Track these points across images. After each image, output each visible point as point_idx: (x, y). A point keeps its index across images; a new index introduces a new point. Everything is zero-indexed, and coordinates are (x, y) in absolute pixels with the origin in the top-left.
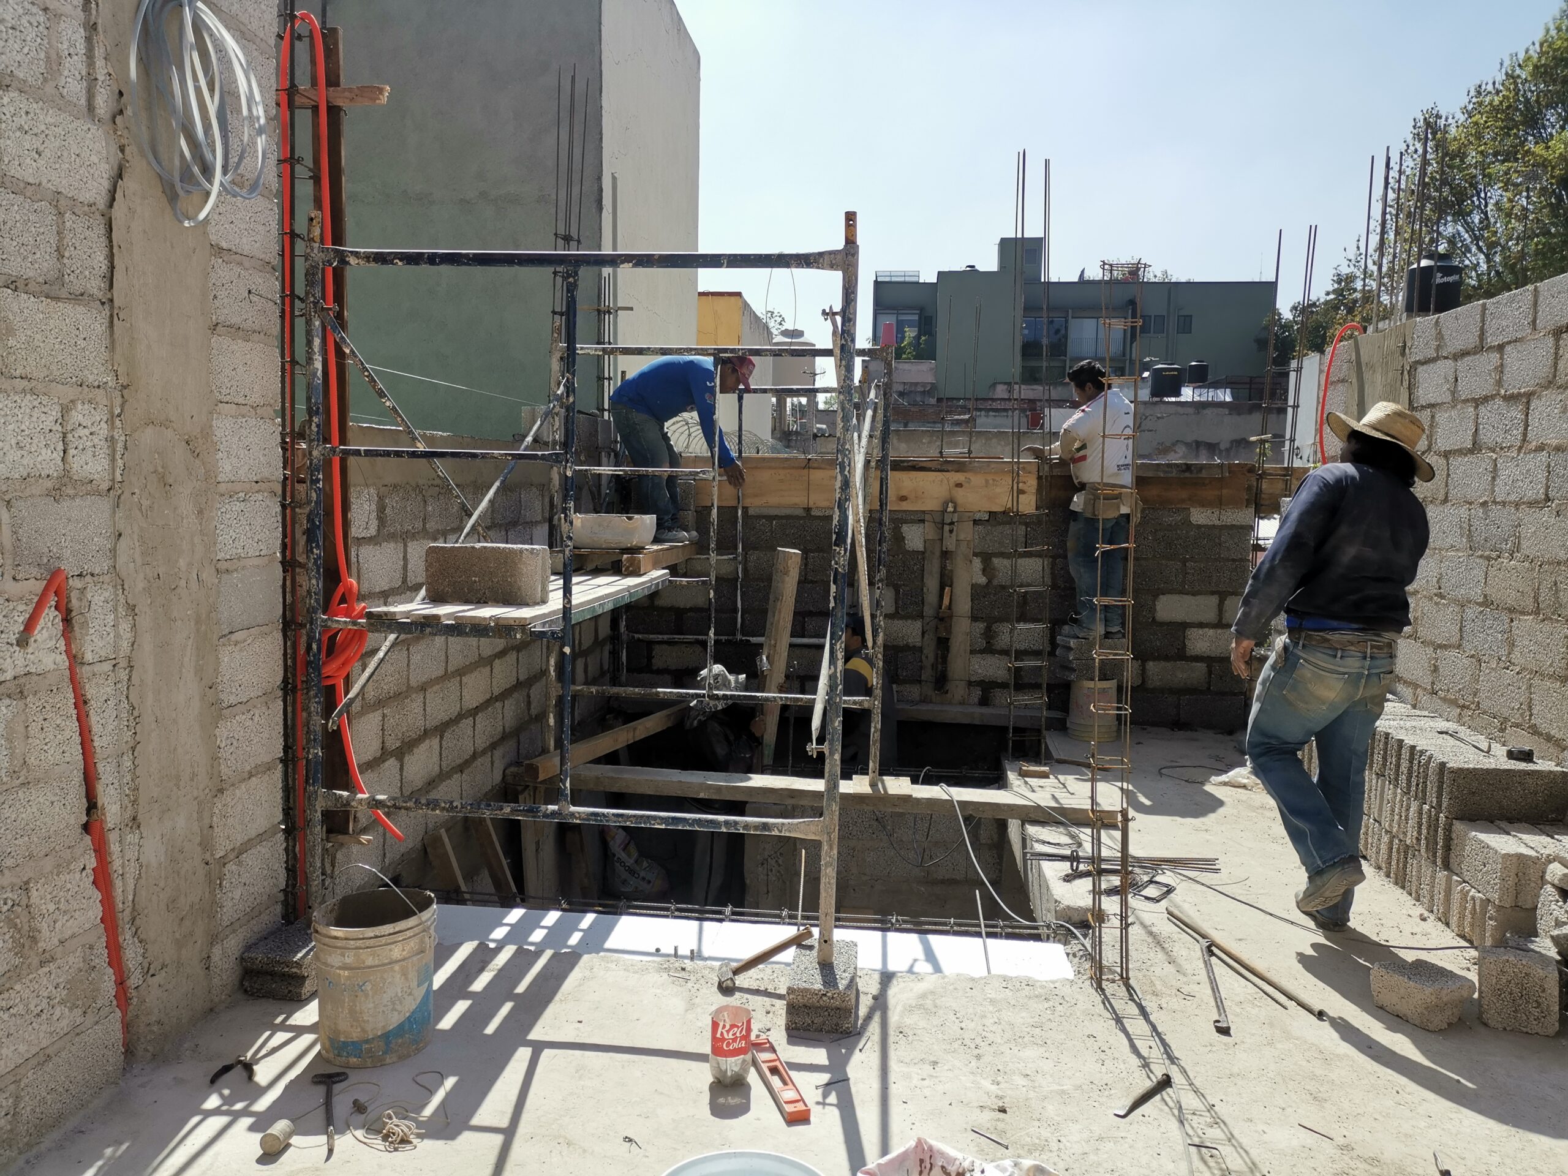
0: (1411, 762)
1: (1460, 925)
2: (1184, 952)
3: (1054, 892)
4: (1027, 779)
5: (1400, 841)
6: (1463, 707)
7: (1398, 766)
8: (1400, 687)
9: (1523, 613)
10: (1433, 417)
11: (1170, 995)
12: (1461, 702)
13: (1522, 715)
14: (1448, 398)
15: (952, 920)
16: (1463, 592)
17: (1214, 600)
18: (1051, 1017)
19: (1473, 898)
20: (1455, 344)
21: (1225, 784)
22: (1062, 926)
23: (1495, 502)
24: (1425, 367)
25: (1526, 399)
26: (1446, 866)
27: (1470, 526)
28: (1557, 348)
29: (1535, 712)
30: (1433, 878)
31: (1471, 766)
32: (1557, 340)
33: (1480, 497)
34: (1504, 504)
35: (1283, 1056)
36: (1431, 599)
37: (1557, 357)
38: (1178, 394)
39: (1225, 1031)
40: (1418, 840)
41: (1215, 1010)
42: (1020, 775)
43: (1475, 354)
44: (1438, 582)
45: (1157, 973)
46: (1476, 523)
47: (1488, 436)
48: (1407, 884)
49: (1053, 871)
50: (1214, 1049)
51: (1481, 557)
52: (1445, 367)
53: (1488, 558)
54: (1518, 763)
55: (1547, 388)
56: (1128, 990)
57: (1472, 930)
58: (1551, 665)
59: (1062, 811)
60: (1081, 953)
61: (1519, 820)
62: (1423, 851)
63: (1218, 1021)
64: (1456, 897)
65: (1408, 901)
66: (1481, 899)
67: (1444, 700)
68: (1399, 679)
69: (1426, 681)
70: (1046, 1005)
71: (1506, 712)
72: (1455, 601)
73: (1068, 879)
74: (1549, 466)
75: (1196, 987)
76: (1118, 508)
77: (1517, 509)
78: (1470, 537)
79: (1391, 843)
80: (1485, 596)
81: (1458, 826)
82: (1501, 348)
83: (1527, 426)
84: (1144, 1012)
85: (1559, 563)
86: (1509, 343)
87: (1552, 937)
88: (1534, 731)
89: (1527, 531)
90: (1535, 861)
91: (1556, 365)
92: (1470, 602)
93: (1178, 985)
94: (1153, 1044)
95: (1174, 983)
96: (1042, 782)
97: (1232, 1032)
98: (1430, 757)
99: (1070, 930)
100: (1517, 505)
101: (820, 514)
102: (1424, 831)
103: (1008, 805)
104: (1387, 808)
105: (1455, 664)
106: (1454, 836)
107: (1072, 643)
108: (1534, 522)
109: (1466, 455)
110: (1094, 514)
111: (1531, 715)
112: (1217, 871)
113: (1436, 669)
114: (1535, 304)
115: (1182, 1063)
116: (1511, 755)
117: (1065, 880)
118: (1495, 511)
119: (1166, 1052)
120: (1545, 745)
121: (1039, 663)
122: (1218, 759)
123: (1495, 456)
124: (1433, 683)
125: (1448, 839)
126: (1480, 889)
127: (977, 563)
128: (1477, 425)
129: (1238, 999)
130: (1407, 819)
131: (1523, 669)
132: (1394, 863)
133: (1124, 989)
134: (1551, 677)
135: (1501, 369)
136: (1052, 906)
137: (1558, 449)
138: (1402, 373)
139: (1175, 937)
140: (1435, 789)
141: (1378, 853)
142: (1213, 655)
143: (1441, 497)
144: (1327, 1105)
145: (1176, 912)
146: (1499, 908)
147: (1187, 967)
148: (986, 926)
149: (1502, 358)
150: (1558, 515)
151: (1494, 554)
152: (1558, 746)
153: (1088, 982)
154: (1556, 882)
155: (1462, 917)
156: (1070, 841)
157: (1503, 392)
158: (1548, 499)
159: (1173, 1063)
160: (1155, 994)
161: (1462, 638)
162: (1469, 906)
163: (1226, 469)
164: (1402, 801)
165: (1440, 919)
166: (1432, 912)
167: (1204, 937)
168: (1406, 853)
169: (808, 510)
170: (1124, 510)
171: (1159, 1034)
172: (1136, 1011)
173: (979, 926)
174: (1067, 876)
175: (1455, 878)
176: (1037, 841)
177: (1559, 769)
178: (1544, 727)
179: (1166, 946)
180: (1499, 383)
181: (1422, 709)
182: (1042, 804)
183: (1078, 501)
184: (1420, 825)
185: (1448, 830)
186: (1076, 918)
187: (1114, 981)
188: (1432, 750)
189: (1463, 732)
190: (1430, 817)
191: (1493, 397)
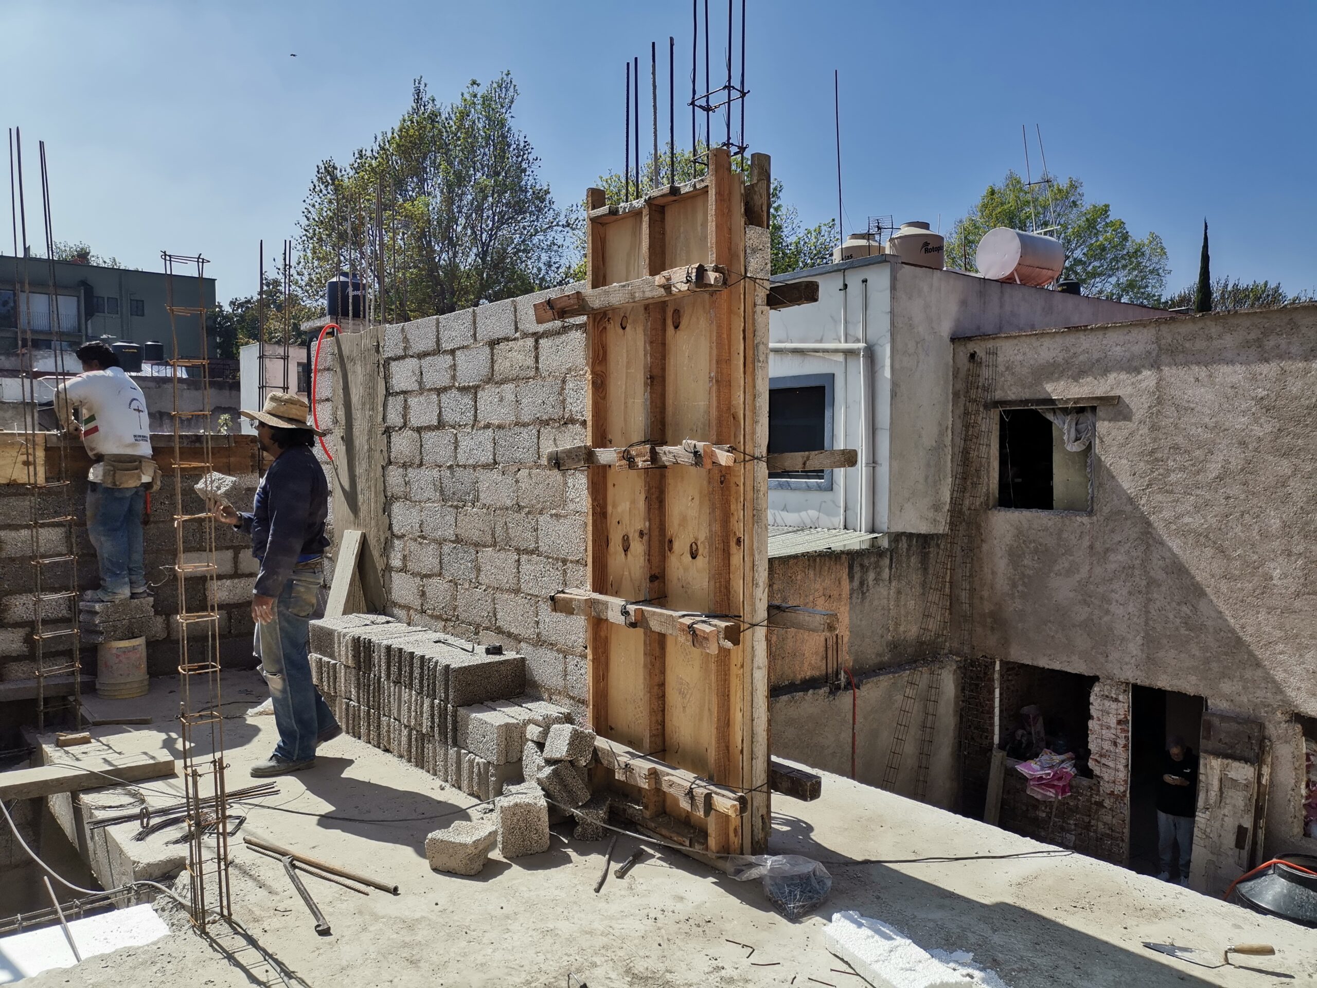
0: (422, 668)
1: (470, 786)
2: (270, 873)
3: (130, 854)
4: (66, 748)
5: (417, 731)
6: (446, 620)
7: (411, 673)
8: (396, 611)
9: (485, 546)
10: (406, 401)
11: (269, 917)
12: (445, 616)
13: (489, 621)
14: (416, 387)
15: (19, 916)
16: (440, 533)
17: (229, 554)
18: (163, 978)
19: (478, 764)
20: (419, 346)
21: (261, 714)
22: (143, 885)
23: (458, 466)
24: (396, 362)
25: (473, 390)
26: (455, 744)
27: (441, 483)
28: (492, 355)
29: (498, 617)
30: (446, 754)
31: (466, 664)
32: (492, 349)
33: (447, 462)
34: (465, 467)
35: (377, 937)
36: (416, 540)
37: (493, 362)
38: (139, 369)
39: (325, 932)
40: (432, 728)
41: (312, 916)
42: (57, 746)
43: (434, 355)
44: (420, 527)
45: (252, 901)
46: (445, 481)
47: (448, 417)
48: (426, 764)
49: (123, 834)
50: (321, 951)
51: (451, 506)
52: (412, 363)
53: (457, 507)
54: (493, 656)
55: (488, 383)
56: (231, 926)
57: (479, 788)
58: (507, 582)
59: (118, 772)
60: (170, 905)
61: (499, 699)
62: (437, 736)
63: (318, 926)
64: (465, 765)
65: (429, 777)
66: (484, 763)
67: (432, 616)
68: (395, 604)
69: (417, 603)
70: (155, 969)
71: (478, 620)
72: (435, 541)
73: (140, 837)
74: (494, 439)
75: (290, 901)
76: (140, 478)
77: (475, 471)
78: (442, 492)
79: (410, 735)
80: (457, 536)
81: (462, 711)
82: (452, 352)
83: (476, 410)
84: (252, 942)
85: (507, 509)
86: (459, 349)
87: (538, 779)
88: (499, 631)
89: (483, 486)
90: (516, 726)
91: (492, 367)
92: (445, 541)
93: (273, 905)
94: (268, 967)
95: (269, 904)
96: (84, 748)
97: (331, 931)
98: (437, 663)
99: (153, 886)
100: (474, 467)
102: (437, 720)
103: (58, 780)
104: (405, 708)
105: (438, 588)
106: (459, 719)
107: (98, 607)
108: (487, 479)
109: (433, 430)
110: (114, 484)
111: (496, 620)
112: (277, 792)
113: (423, 594)
114: (474, 322)
115: (299, 975)
116: (488, 651)
117: (138, 840)
118: (459, 472)
119: (283, 970)
120: (507, 641)
121: (68, 632)
122: (248, 693)
123: (455, 432)
124: (422, 605)
125: (455, 722)
126: (482, 755)
128: (440, 408)
129: (328, 900)
130: (422, 713)
131: (488, 587)
132: (414, 750)
133: (227, 926)
134: (507, 591)
135: (454, 367)
136: (130, 869)
137: (500, 427)
138: (378, 366)
139: (258, 862)
140: (443, 686)
141: (400, 744)
142: (232, 602)
143: (417, 462)
144: (422, 964)
145: (254, 840)
146: (497, 767)
147: (276, 886)
148: (63, 910)
149: (454, 359)
150: (503, 474)
151: (461, 504)
152: (517, 639)
153: (191, 931)
154: (535, 739)
155: (471, 779)
156: (132, 800)
157: (457, 384)
158: (495, 463)
159: (290, 978)
160: (256, 920)
161: (441, 568)
162: (476, 770)
163: (232, 440)
164: (416, 700)
165: (453, 786)
166: (447, 781)
167: (284, 854)
168: (423, 740)
170: (146, 479)
171: (271, 956)
172: (244, 942)
173: (56, 912)
174: (140, 834)
175: (463, 751)
176: (96, 808)
177: (518, 656)
178: (506, 627)
179: (253, 873)
180: (454, 377)
181: (416, 625)
182: (96, 770)
183: (94, 474)
184: (432, 716)
185: (455, 715)
186: (157, 873)
187: (214, 922)
188: (437, 657)
189: (451, 639)
190: (440, 708)
191: (450, 388)
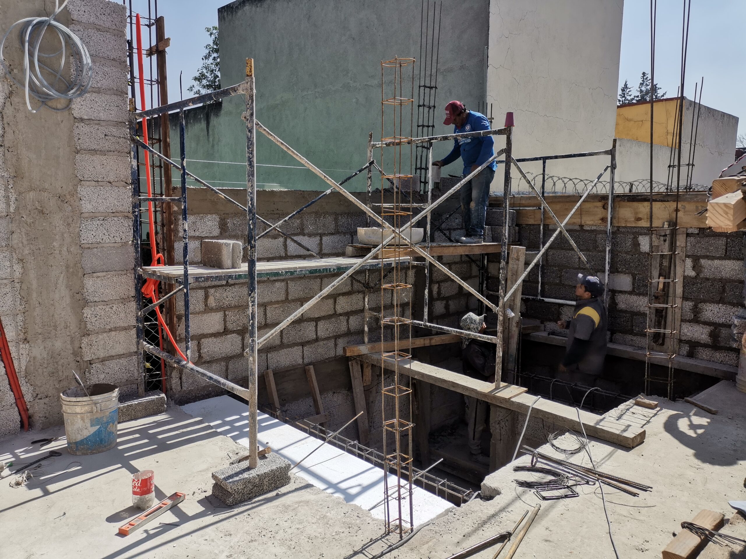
42: (634, 403)
59: (594, 429)
73: (518, 469)
101: (588, 229)
117: (515, 469)
127: (689, 262)
169: (581, 226)
176: (550, 443)
